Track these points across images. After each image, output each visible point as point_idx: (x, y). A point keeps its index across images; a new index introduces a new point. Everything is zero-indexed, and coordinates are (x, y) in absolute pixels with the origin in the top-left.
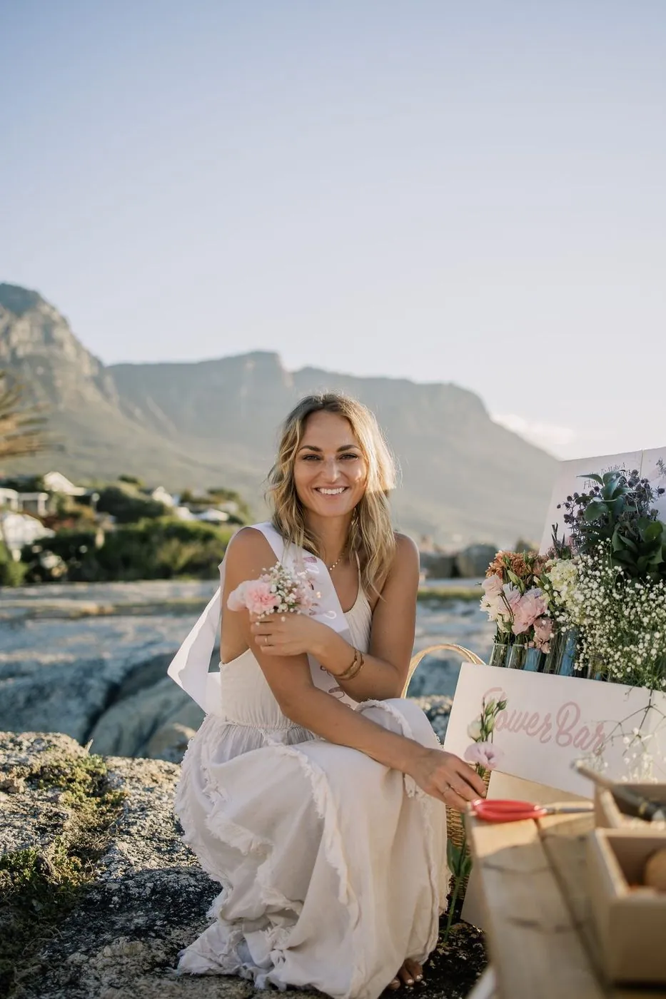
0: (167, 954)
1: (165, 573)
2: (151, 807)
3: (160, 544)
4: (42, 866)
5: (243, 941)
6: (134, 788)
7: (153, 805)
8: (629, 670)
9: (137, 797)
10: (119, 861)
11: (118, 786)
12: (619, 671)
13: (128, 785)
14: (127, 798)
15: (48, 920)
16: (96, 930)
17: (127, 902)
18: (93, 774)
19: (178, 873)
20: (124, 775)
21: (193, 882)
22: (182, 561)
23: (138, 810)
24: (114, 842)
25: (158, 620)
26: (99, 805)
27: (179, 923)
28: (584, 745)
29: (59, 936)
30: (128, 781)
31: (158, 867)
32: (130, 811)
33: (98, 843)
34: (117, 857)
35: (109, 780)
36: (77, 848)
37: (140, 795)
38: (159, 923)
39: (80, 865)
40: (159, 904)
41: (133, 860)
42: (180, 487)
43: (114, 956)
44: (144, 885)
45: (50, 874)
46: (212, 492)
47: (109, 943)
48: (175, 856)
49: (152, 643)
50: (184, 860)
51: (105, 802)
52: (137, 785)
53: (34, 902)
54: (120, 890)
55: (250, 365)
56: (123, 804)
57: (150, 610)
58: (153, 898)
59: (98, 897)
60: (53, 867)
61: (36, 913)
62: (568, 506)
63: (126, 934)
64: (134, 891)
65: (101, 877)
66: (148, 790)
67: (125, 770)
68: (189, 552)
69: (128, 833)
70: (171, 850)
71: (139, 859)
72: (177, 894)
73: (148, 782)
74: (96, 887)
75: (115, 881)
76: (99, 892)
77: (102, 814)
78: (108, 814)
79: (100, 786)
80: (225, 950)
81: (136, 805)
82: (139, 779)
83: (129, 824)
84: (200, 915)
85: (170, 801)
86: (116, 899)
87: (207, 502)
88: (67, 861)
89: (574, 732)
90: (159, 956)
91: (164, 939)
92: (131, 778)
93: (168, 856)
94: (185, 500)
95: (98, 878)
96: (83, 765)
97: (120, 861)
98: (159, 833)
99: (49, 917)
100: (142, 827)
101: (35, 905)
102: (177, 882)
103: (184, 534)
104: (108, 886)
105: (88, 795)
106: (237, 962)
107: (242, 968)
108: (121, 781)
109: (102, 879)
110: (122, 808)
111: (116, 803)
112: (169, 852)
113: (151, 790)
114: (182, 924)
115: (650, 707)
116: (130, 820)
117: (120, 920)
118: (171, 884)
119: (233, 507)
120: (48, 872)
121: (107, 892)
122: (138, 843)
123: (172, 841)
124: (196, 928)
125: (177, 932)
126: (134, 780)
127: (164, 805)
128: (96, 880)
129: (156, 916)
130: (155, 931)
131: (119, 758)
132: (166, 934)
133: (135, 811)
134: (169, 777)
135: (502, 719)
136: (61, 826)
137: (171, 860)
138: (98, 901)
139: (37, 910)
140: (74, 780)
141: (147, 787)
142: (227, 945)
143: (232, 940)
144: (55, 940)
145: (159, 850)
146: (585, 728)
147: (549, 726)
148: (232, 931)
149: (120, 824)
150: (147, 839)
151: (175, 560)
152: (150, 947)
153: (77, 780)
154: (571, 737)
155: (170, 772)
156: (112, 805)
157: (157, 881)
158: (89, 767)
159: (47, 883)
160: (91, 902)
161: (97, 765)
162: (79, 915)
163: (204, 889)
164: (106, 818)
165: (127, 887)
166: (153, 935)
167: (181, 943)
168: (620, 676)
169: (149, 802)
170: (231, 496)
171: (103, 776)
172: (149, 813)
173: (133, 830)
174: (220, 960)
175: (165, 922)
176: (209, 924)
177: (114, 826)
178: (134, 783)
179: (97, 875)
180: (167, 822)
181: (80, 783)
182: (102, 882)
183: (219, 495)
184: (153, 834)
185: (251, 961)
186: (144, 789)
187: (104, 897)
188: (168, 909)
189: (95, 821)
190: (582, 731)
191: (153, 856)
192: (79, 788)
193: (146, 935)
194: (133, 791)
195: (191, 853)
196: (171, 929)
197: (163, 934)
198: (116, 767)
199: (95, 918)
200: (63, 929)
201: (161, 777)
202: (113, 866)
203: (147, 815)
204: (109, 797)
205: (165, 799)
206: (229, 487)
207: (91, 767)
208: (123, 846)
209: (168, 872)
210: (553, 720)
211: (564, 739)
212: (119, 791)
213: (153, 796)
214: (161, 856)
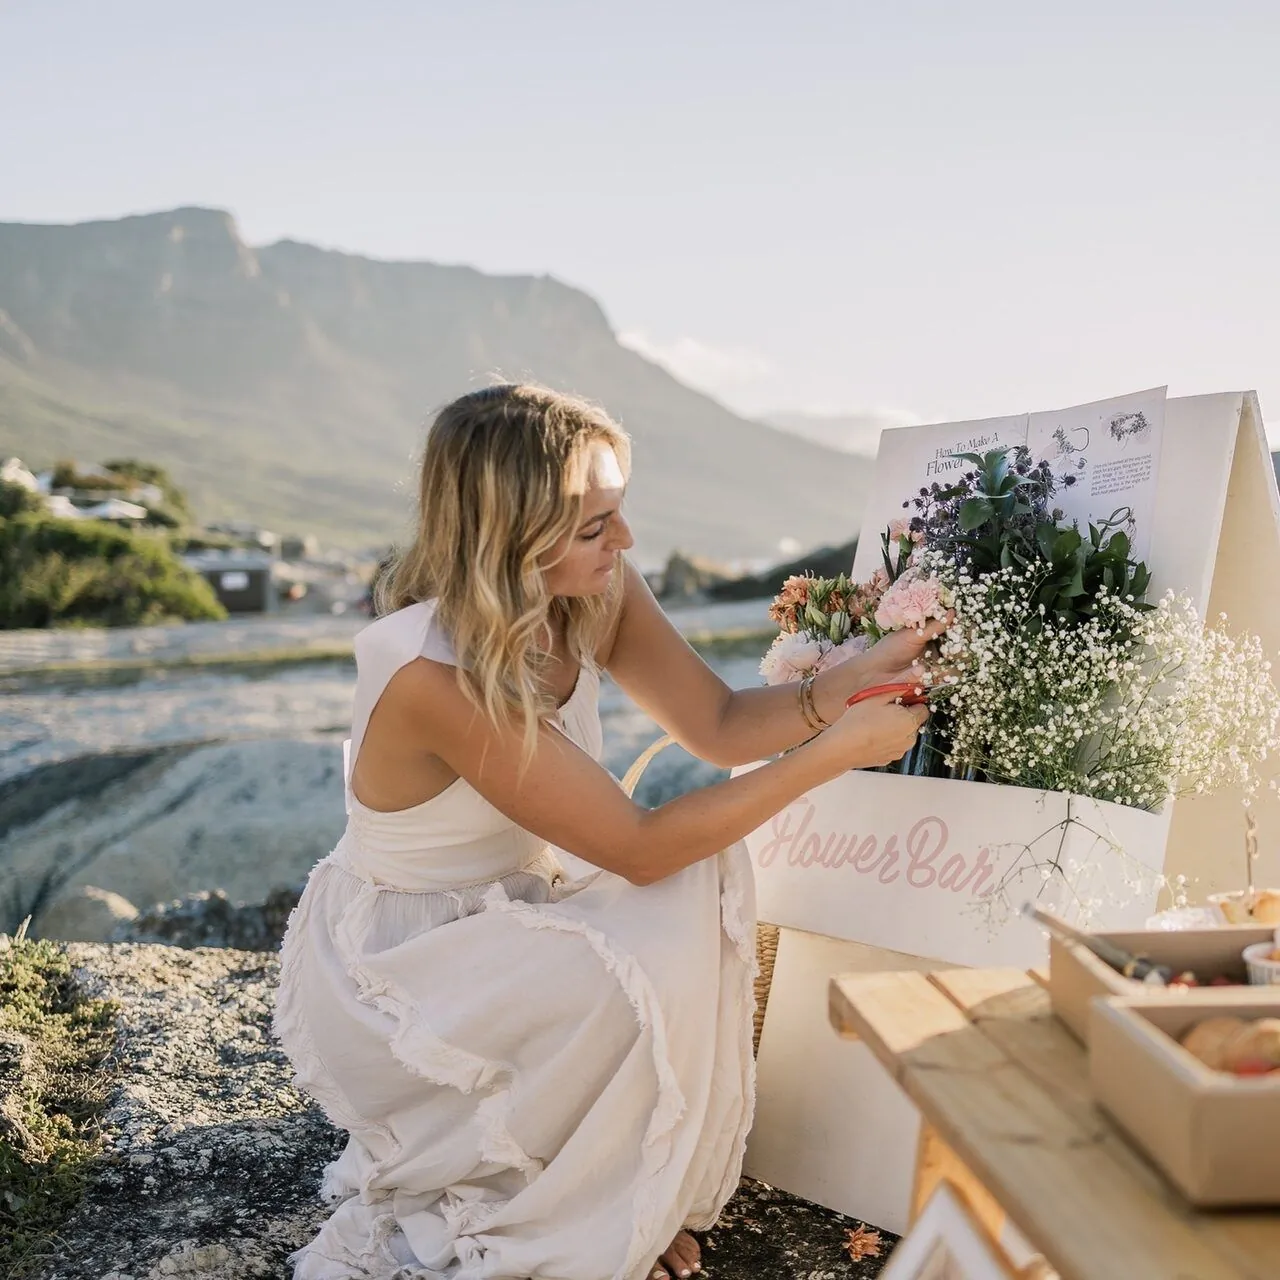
0: (269, 1261)
1: (37, 616)
2: (167, 1024)
3: (27, 564)
4: (10, 1134)
5: (396, 1229)
6: (127, 994)
7: (169, 1021)
8: (1031, 764)
9: (137, 1008)
10: (140, 1118)
11: (97, 992)
12: (1015, 766)
13: (115, 989)
14: (119, 1011)
15: (35, 1225)
16: (131, 1234)
17: (170, 1184)
18: (48, 975)
19: (250, 1129)
20: (103, 972)
21: (280, 1143)
22: (68, 594)
23: (146, 1030)
24: (119, 1086)
25: (36, 703)
26: (70, 1027)
27: (276, 1210)
28: (958, 882)
29: (65, 1249)
30: (113, 982)
31: (212, 1124)
32: (130, 1033)
33: (92, 1090)
34: (135, 1111)
35: (78, 983)
36: (53, 1101)
37: (141, 1004)
38: (242, 1213)
39: (72, 1129)
40: (226, 1183)
41: (165, 1114)
42: (52, 459)
43: (181, 1272)
44: (195, 1153)
45: (25, 1148)
46: (114, 467)
47: (165, 1251)
48: (236, 1102)
49: (26, 744)
50: (253, 1108)
51: (79, 1021)
52: (131, 988)
53: (9, 1197)
54: (155, 1165)
55: (177, 234)
56: (113, 1023)
57: (14, 683)
58: (216, 1173)
59: (119, 1180)
60: (30, 1136)
61: (13, 1214)
62: (919, 504)
63: (189, 1236)
64: (180, 1164)
65: (115, 1146)
66: (153, 996)
67: (103, 964)
68: (81, 577)
69: (140, 1070)
70: (224, 1093)
71: (175, 1111)
72: (255, 1164)
73: (149, 983)
74: (110, 1164)
75: (142, 1150)
76: (118, 1171)
77: (80, 1041)
78: (92, 1040)
79: (64, 995)
80: (369, 1247)
81: (138, 1022)
82: (132, 978)
83: (137, 1054)
84: (307, 1195)
85: (198, 1012)
86: (150, 1179)
87: (107, 487)
88: (49, 1122)
89: (938, 864)
90: (257, 1266)
91: (259, 1238)
92: (119, 977)
93: (223, 1103)
94: (62, 481)
95: (110, 1148)
96: (26, 960)
97: (142, 1117)
98: (196, 1067)
99: (38, 1218)
100: (162, 1058)
101: (10, 1200)
102: (253, 1145)
103: (70, 545)
104: (132, 1160)
105: (44, 1009)
106: (389, 1264)
107: (403, 1273)
108: (100, 983)
109: (117, 1150)
110: (114, 1030)
111: (103, 1020)
112: (223, 1096)
113: (160, 995)
114: (282, 1211)
115: (1069, 821)
116: (138, 1049)
117: (167, 1215)
118: (243, 1148)
119: (154, 496)
120: (20, 1143)
121: (131, 1169)
122: (164, 1086)
123: (222, 1078)
124: (309, 1216)
125: (279, 1225)
126: (124, 980)
127: (191, 1020)
128: (106, 1151)
129: (227, 1202)
130: (239, 1227)
131: (85, 945)
132: (259, 1229)
133: (140, 1034)
134: (184, 971)
135: (811, 847)
136: (17, 1065)
137: (231, 1110)
138: (119, 1185)
139: (13, 1208)
140: (15, 987)
141: (149, 991)
142: (372, 1238)
143: (379, 1229)
144: (62, 1256)
145: (204, 1094)
146: (958, 857)
147: (895, 857)
148: (375, 1215)
149: (121, 1057)
150: (177, 1077)
151: (55, 593)
152: (239, 1253)
153: (20, 986)
154: (933, 870)
155: (183, 964)
156: (95, 1024)
157: (217, 1144)
158: (37, 963)
159: (22, 1161)
160: (106, 1188)
161: (51, 958)
162: (93, 1212)
163: (301, 1153)
164: (90, 1048)
165: (167, 1159)
166: (238, 1232)
167: (289, 1242)
168: (1015, 773)
169: (161, 1016)
170: (151, 475)
171: (65, 976)
172: (169, 1034)
173: (148, 1064)
174: (364, 1263)
175: (253, 1211)
176: (330, 1208)
177: (111, 1060)
178: (125, 986)
179: (105, 1144)
180: (204, 1048)
181: (26, 990)
182: (120, 1155)
183: (125, 472)
184: (185, 1069)
185: (414, 1259)
186: (145, 995)
187: (128, 1178)
188: (246, 1190)
189: (72, 1053)
190: (951, 862)
191: (198, 1106)
192: (27, 1001)
193: (225, 1233)
194: (127, 1000)
195: (263, 1096)
196: (267, 1221)
197: (254, 1230)
198: (85, 960)
199: (121, 1214)
200: (69, 1237)
201: (171, 973)
202: (131, 1126)
203: (167, 1038)
204: (89, 1012)
205: (188, 1010)
206: (146, 459)
207: (42, 963)
208: (140, 1091)
209: (232, 1130)
210: (901, 846)
211: (921, 875)
212: (101, 1002)
213: (165, 1007)
214: (212, 1104)
